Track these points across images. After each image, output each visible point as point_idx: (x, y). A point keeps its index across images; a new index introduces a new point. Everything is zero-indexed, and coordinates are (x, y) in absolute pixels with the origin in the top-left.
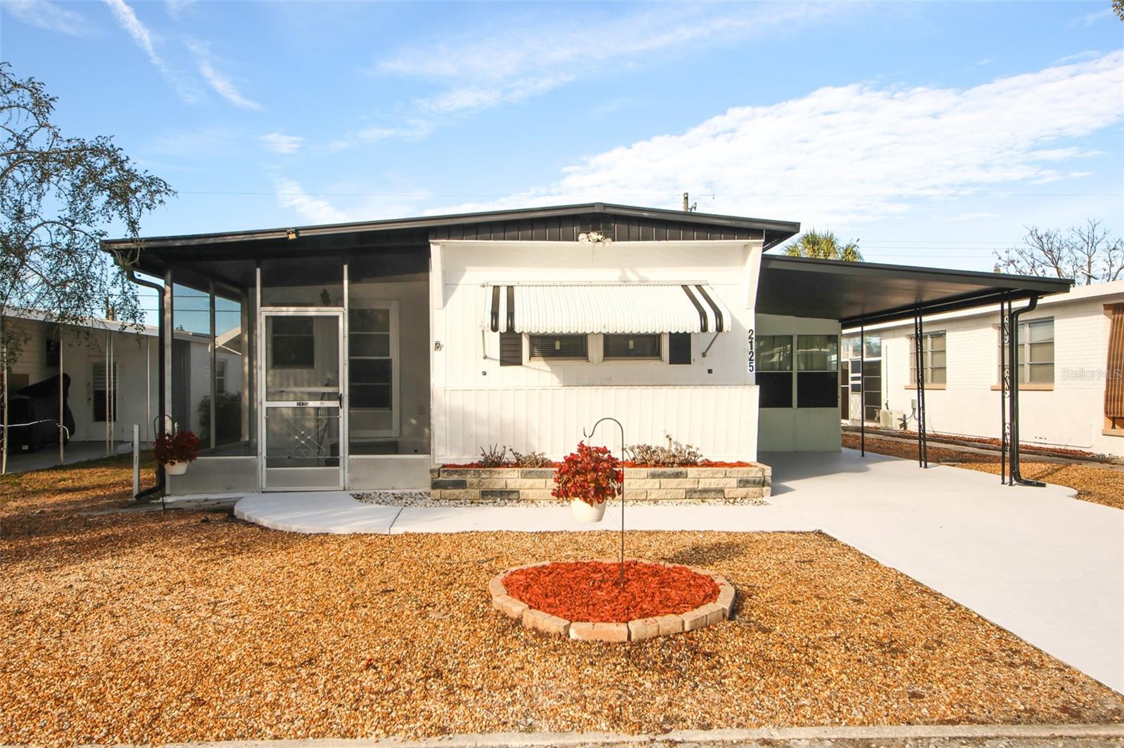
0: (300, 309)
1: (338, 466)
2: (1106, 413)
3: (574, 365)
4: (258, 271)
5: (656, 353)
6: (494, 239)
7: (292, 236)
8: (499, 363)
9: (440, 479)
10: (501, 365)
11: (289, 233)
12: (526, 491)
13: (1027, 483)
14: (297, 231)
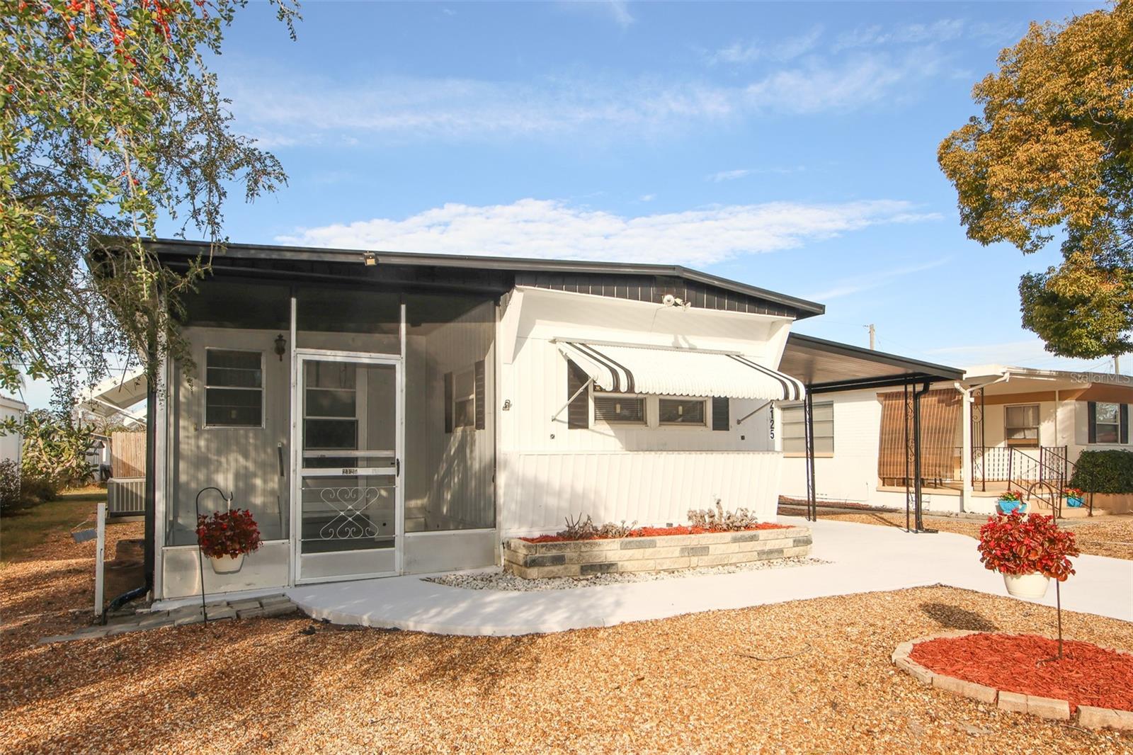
0: (352, 354)
1: (393, 546)
2: (880, 474)
3: (635, 429)
4: (294, 301)
5: (700, 420)
6: (580, 292)
7: (371, 262)
8: (567, 425)
9: (537, 555)
10: (569, 428)
11: (368, 257)
12: (626, 563)
13: (927, 531)
14: (377, 255)
